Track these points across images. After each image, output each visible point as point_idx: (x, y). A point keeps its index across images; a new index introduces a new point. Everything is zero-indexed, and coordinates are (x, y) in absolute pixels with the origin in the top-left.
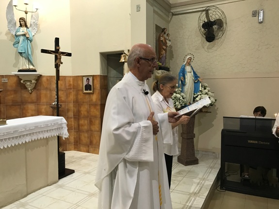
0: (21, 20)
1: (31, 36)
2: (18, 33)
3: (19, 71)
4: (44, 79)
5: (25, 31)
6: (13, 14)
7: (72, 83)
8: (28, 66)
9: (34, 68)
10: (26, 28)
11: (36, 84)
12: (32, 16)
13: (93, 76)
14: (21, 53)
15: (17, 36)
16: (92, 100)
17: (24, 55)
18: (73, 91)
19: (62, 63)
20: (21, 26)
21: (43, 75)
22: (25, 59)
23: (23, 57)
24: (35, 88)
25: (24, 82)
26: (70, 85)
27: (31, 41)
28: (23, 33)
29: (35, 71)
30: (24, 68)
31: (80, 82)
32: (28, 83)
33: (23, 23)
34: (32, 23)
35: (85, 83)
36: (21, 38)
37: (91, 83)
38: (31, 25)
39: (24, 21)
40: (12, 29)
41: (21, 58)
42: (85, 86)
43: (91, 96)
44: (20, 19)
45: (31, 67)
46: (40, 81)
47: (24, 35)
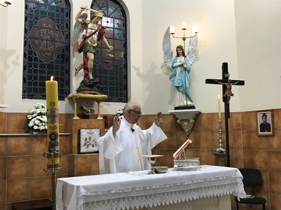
0: (179, 49)
1: (189, 66)
2: (175, 64)
3: (176, 108)
4: (204, 118)
5: (183, 61)
6: (170, 43)
7: (240, 121)
8: (185, 102)
9: (192, 104)
10: (183, 58)
11: (194, 124)
12: (190, 42)
13: (273, 111)
14: (178, 87)
15: (173, 68)
16: (272, 146)
17: (181, 89)
18: (243, 132)
19: (232, 95)
20: (178, 55)
21: (202, 112)
22: (183, 93)
23: (180, 91)
24: (192, 129)
25: (181, 121)
26: (238, 125)
27: (189, 72)
28: (180, 63)
29: (193, 107)
30: (182, 104)
31: (253, 121)
32: (186, 123)
33: (181, 51)
34: (190, 50)
35: (260, 121)
36: (179, 70)
37: (269, 121)
38: (189, 53)
39: (182, 50)
40: (168, 60)
41: (178, 93)
42: (260, 125)
43: (271, 139)
44: (178, 47)
45: (189, 103)
46: (199, 120)
47: (182, 66)
